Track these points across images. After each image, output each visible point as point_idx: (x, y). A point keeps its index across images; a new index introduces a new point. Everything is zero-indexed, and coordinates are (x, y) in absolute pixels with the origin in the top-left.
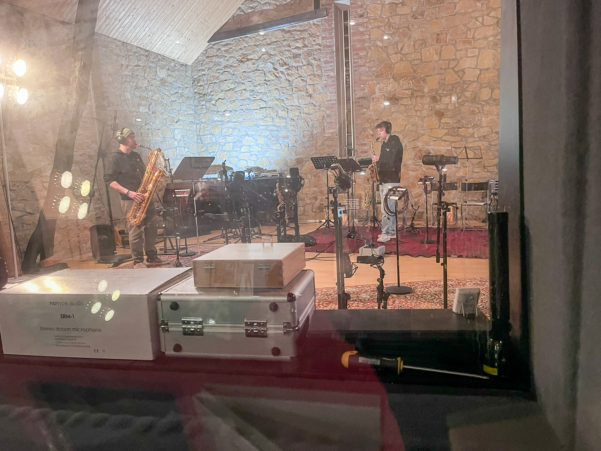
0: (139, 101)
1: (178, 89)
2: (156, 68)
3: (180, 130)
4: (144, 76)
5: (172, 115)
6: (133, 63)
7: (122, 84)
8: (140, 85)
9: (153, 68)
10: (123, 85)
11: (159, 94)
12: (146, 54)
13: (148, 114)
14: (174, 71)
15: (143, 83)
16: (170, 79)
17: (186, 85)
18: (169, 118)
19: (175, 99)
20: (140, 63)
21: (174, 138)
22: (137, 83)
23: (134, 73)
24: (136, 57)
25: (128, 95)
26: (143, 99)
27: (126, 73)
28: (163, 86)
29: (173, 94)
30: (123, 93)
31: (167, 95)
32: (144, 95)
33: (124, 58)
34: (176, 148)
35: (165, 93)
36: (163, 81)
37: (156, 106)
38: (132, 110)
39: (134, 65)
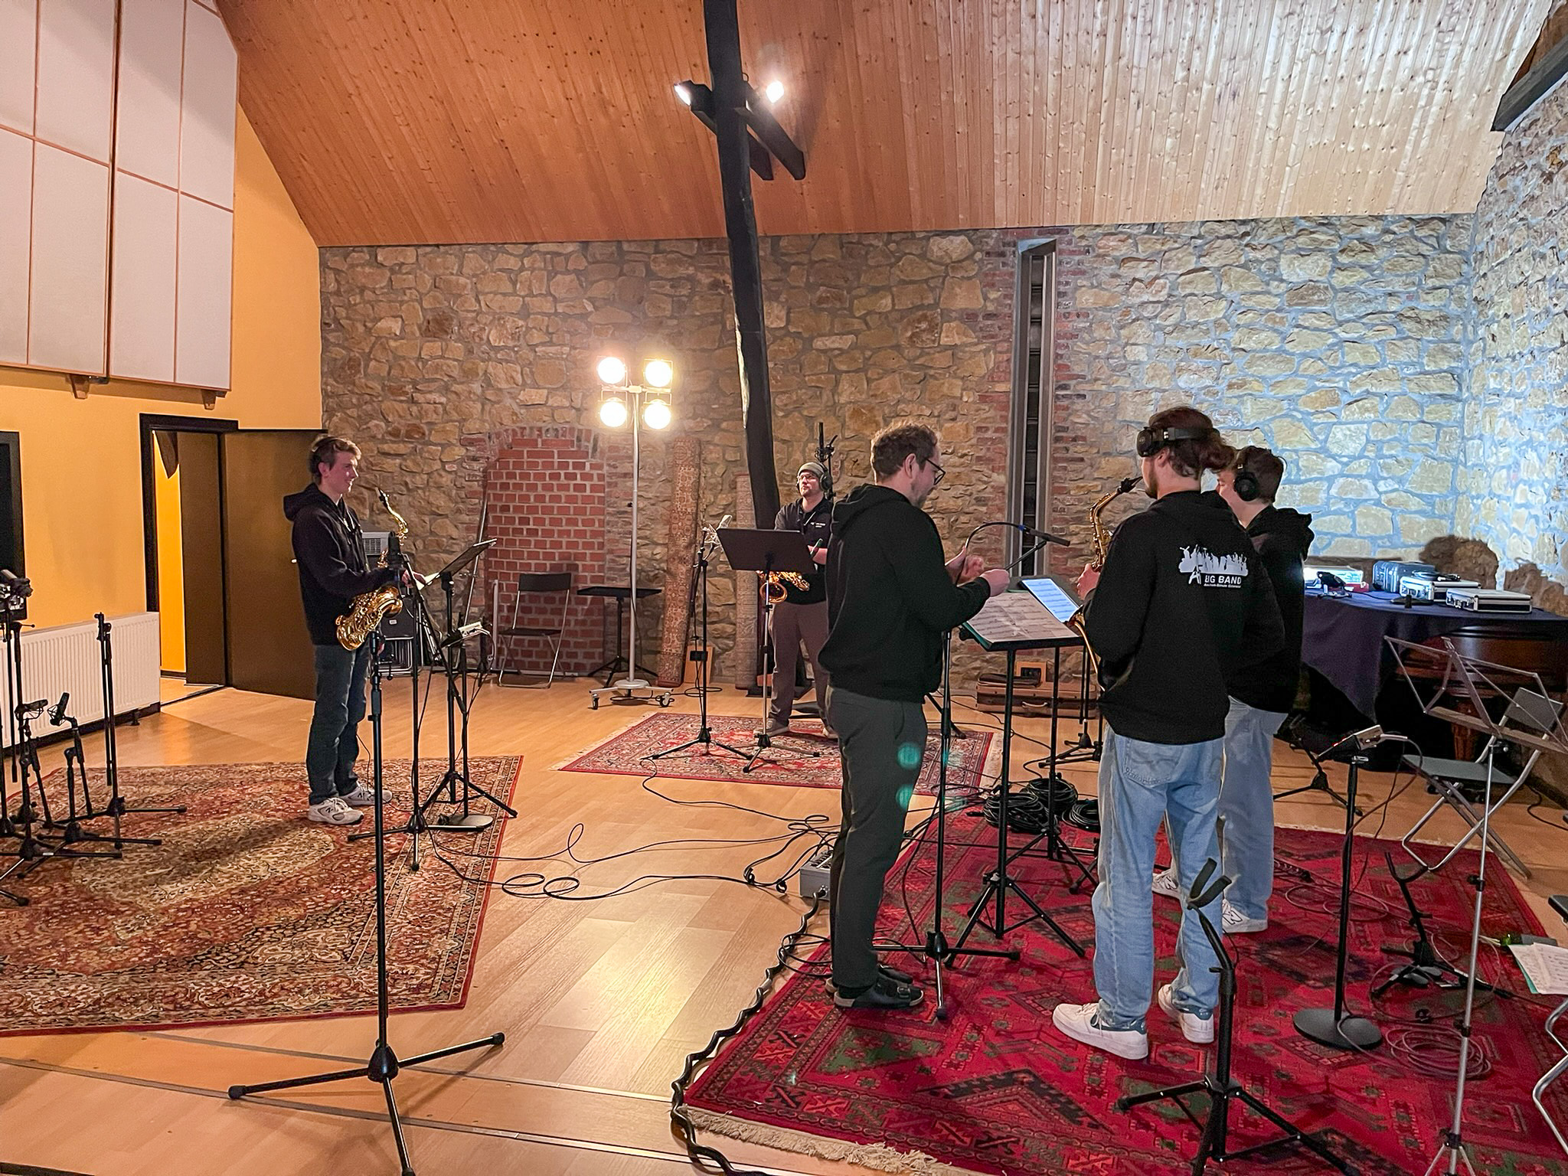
0: (1181, 361)
1: (1384, 301)
2: (1275, 260)
3: (1365, 426)
4: (1219, 292)
5: (1327, 385)
6: (1178, 267)
7: (1122, 327)
8: (1192, 316)
9: (1262, 262)
10: (1122, 331)
11: (1275, 331)
12: (1243, 229)
13: (1209, 391)
14: (1373, 251)
15: (1207, 313)
16: (1340, 279)
17: (1430, 283)
18: (1313, 394)
19: (1356, 335)
20: (1205, 262)
21: (1324, 451)
22: (1184, 315)
23: (1174, 293)
24: (1191, 250)
25: (1139, 353)
26: (1195, 355)
27: (1145, 298)
28: (1297, 304)
29: (1348, 321)
30: (1119, 349)
31: (1317, 329)
32: (1205, 341)
33: (1146, 263)
34: (1331, 480)
35: (1307, 324)
36: (1302, 294)
37: (1250, 364)
38: (1149, 386)
39: (1180, 272)
